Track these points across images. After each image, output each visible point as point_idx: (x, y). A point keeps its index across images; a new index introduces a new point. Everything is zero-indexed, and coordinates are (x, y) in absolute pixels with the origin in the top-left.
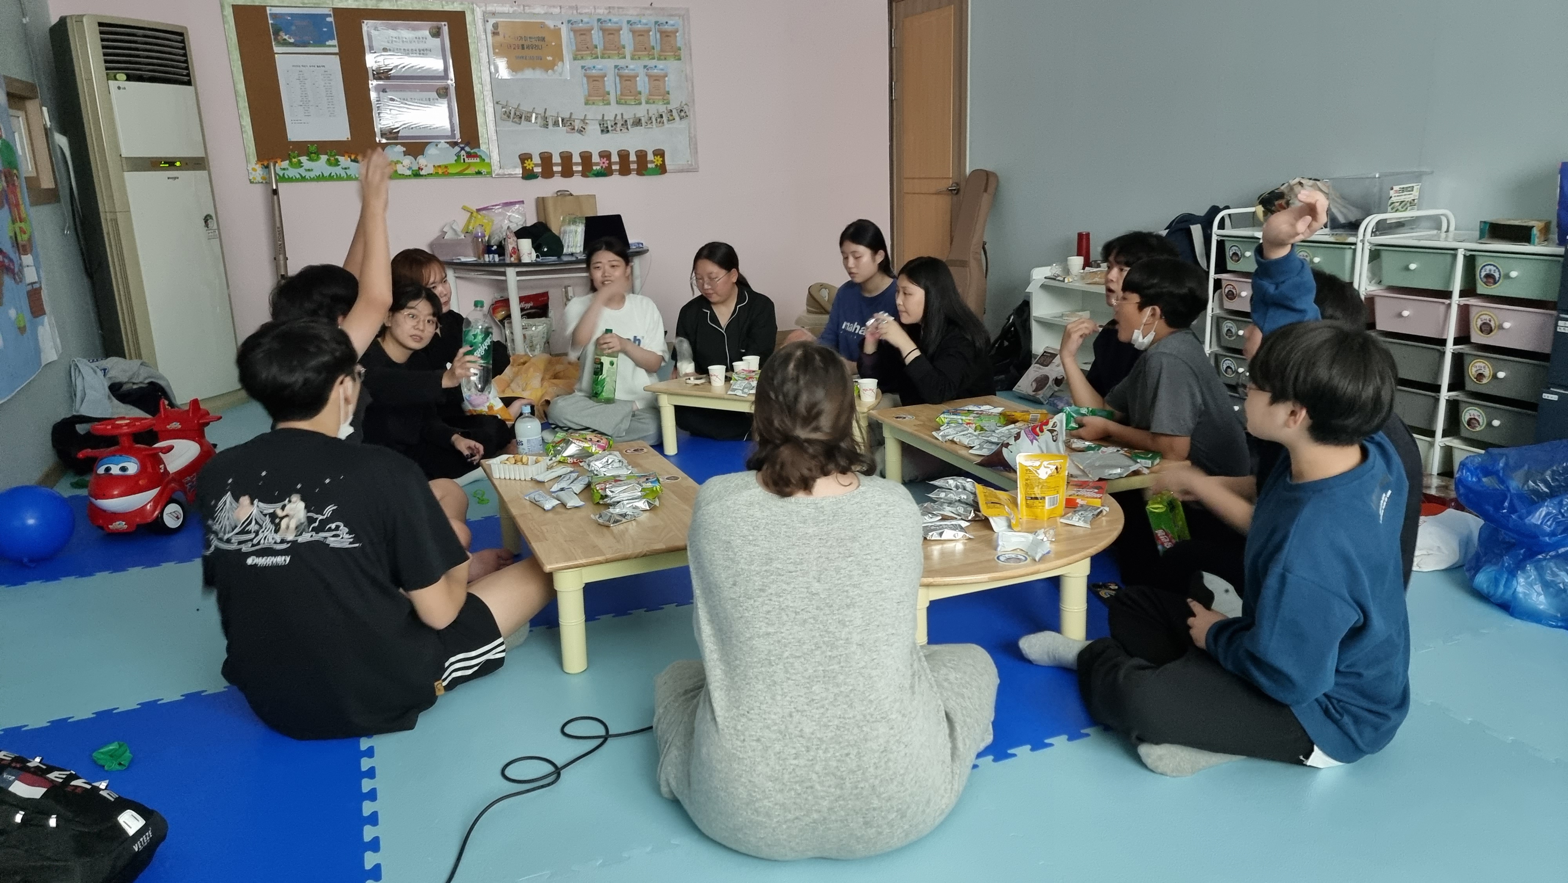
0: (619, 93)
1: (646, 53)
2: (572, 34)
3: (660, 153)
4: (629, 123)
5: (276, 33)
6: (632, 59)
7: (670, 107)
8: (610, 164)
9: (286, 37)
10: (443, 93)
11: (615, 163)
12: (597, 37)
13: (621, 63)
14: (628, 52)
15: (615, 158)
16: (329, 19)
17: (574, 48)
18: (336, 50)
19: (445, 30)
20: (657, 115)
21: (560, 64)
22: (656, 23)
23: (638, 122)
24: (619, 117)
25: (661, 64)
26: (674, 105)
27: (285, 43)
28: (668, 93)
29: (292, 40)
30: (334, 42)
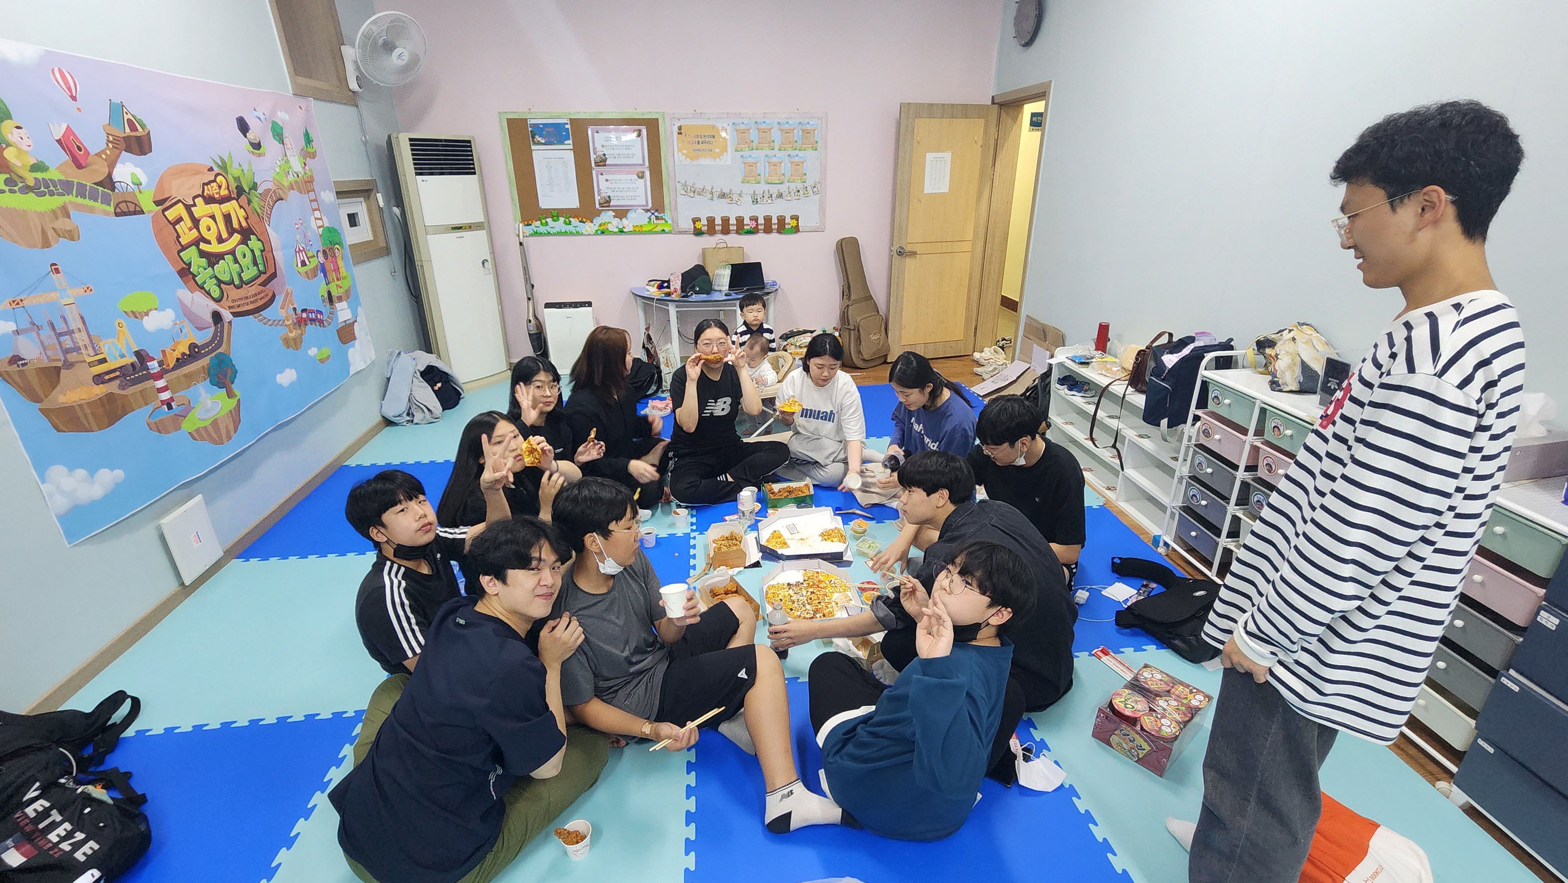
0: (767, 175)
1: (790, 145)
2: (735, 133)
3: (796, 218)
4: (774, 196)
5: (533, 137)
6: (780, 150)
7: (806, 185)
8: (757, 225)
9: (540, 139)
10: (641, 176)
11: (761, 224)
12: (754, 135)
13: (771, 153)
14: (777, 145)
15: (761, 221)
16: (567, 126)
17: (736, 143)
18: (571, 147)
19: (644, 132)
20: (795, 190)
21: (725, 154)
22: (800, 123)
23: (780, 196)
24: (766, 192)
25: (801, 154)
26: (809, 183)
27: (539, 143)
28: (805, 174)
29: (543, 141)
30: (570, 142)
